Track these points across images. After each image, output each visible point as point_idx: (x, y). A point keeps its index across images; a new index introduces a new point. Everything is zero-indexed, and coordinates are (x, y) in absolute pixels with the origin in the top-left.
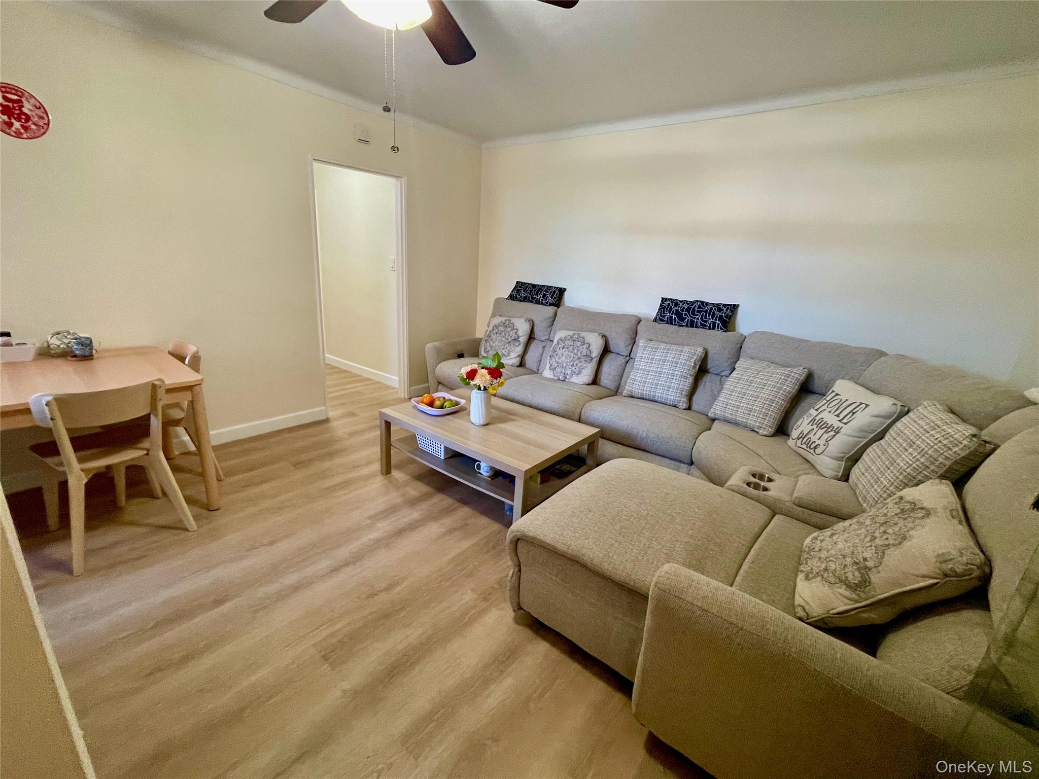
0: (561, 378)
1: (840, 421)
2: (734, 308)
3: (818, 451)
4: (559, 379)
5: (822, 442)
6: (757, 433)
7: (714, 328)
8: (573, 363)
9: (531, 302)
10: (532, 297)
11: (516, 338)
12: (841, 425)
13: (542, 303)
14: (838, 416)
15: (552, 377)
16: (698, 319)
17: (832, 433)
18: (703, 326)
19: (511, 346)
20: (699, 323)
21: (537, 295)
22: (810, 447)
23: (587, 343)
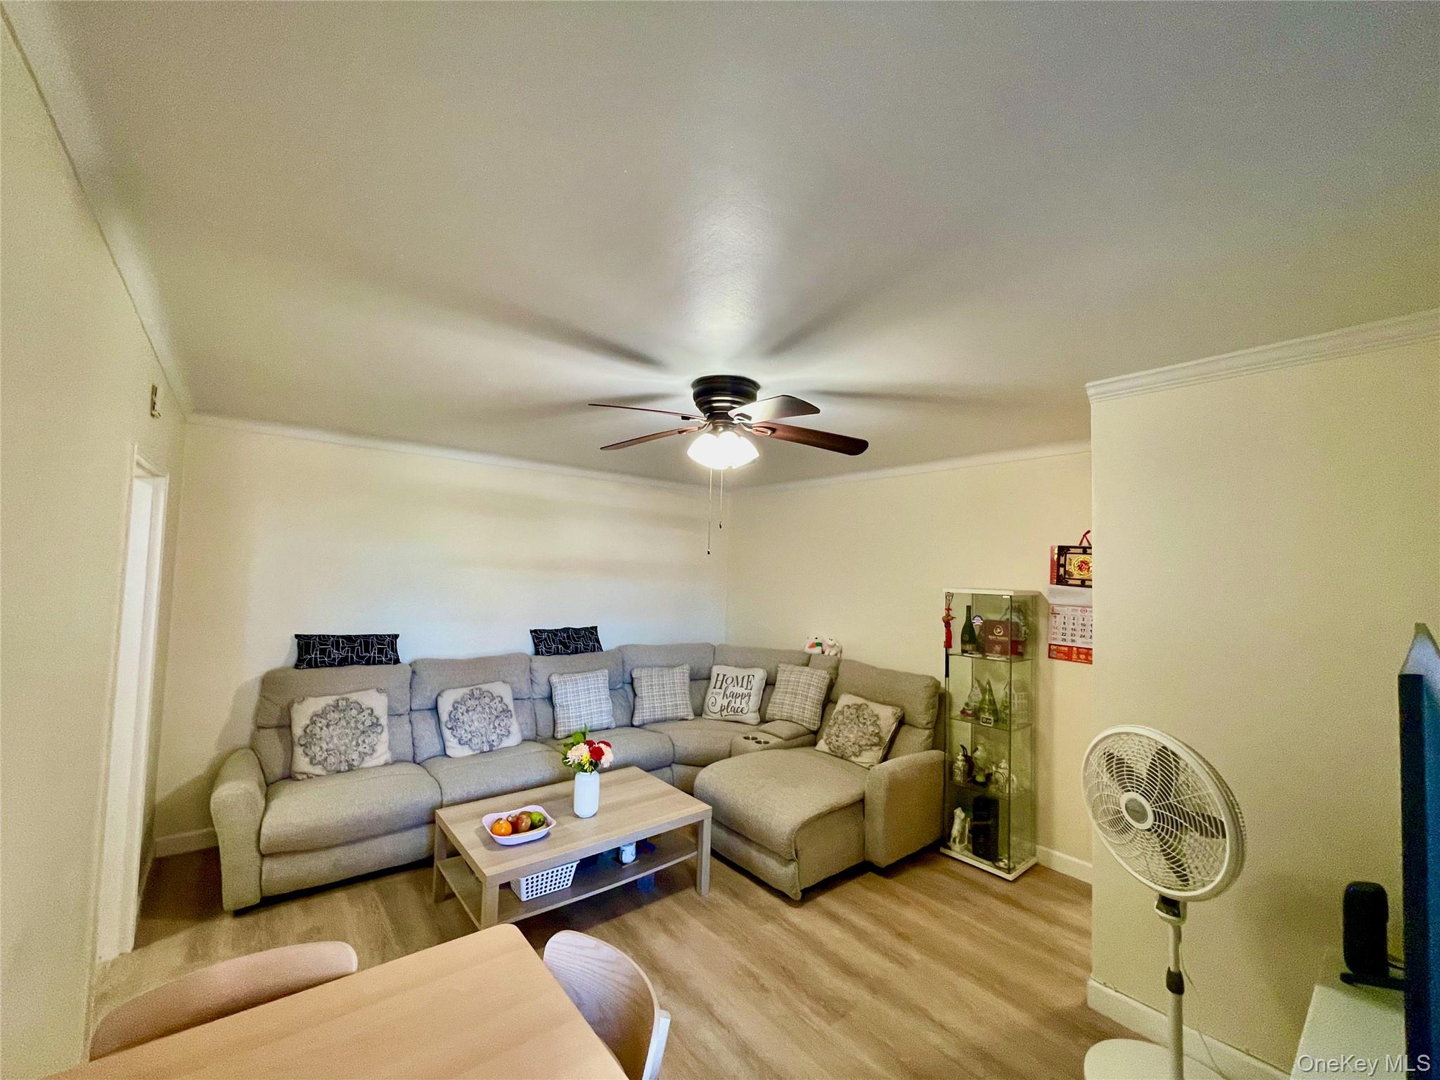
0: (486, 748)
1: (746, 689)
2: (595, 628)
3: (745, 711)
4: (482, 752)
5: (744, 705)
6: (687, 720)
7: (594, 651)
8: (494, 725)
9: (358, 663)
10: (358, 656)
11: (375, 721)
12: (749, 691)
13: (381, 662)
14: (742, 686)
15: (471, 753)
16: (581, 645)
17: (747, 698)
18: (586, 650)
19: (369, 736)
20: (582, 649)
21: (367, 651)
22: (737, 712)
23: (497, 697)
